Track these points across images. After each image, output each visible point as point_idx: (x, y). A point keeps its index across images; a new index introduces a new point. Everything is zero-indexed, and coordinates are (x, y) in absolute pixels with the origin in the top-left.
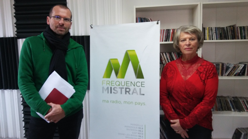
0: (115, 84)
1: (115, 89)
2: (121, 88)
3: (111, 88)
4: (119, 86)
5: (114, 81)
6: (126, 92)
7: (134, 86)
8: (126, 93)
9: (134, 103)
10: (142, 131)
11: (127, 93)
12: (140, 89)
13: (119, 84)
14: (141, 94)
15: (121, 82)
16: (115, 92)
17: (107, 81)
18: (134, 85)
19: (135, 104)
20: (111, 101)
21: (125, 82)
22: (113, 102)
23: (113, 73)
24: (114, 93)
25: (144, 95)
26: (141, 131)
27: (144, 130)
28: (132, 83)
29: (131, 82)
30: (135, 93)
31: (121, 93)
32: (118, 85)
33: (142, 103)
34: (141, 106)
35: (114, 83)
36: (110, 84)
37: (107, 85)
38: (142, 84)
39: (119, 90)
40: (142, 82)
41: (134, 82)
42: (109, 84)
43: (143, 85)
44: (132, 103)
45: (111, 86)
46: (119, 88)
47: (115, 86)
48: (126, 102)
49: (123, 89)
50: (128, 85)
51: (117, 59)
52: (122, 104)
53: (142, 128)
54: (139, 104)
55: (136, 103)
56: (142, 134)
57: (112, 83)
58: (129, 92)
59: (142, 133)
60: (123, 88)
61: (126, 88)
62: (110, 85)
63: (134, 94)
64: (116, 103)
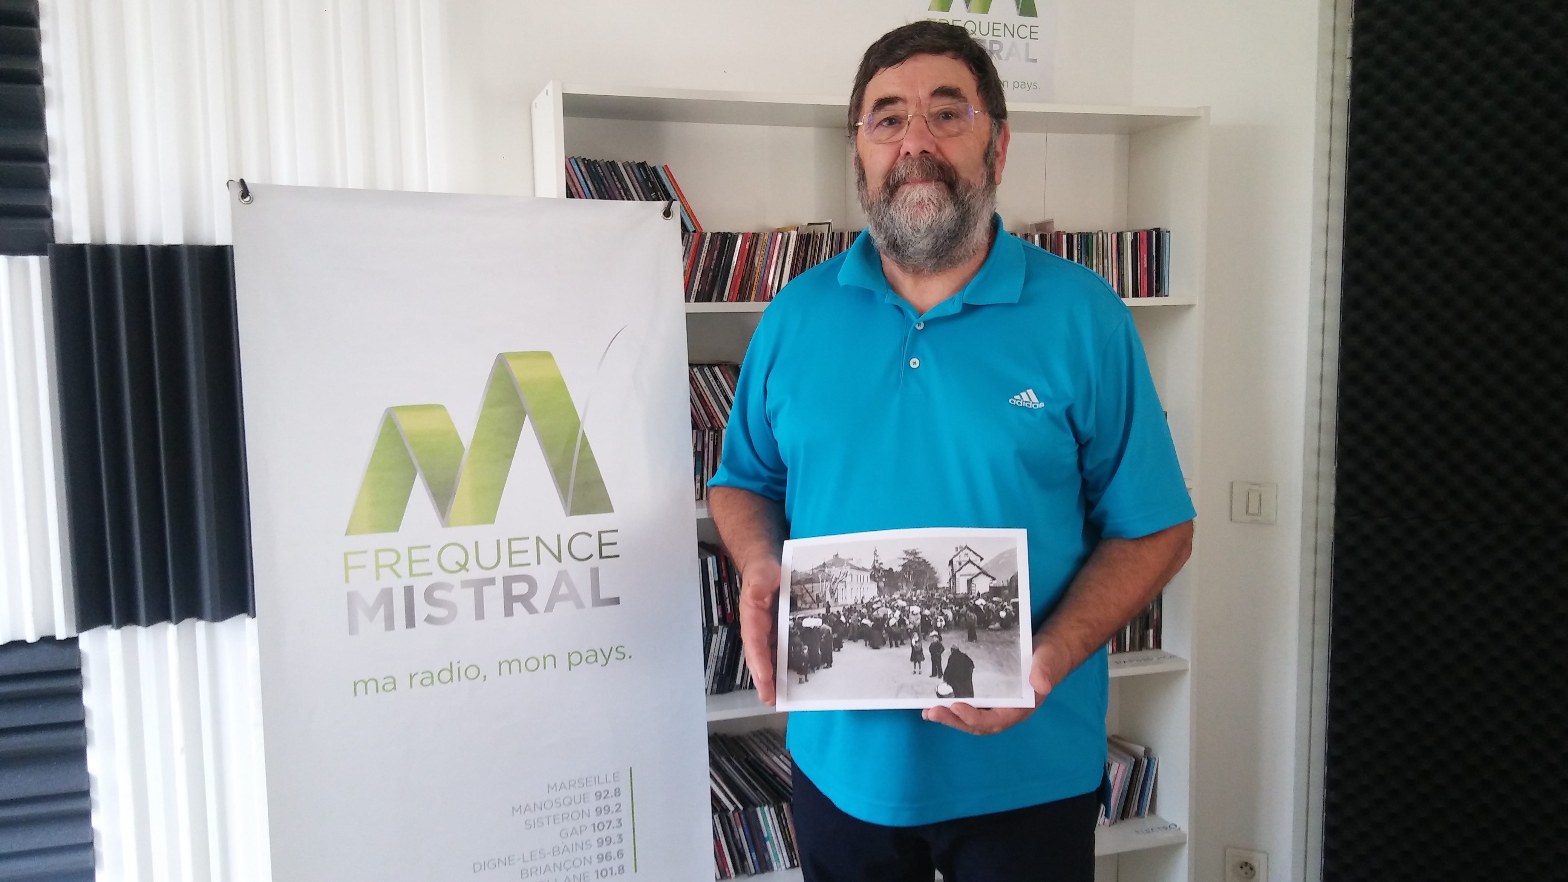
0: (433, 565)
1: (438, 594)
2: (479, 586)
3: (409, 591)
4: (463, 571)
5: (429, 547)
6: (510, 600)
7: (556, 561)
8: (509, 612)
9: (563, 662)
10: (613, 808)
11: (518, 607)
12: (595, 572)
13: (463, 563)
14: (599, 602)
15: (477, 543)
16: (439, 612)
17: (377, 552)
18: (557, 555)
19: (570, 663)
20: (411, 677)
21: (498, 541)
22: (431, 678)
23: (420, 493)
24: (429, 619)
25: (616, 601)
26: (608, 810)
27: (625, 799)
28: (541, 544)
29: (538, 539)
30: (564, 598)
31: (480, 614)
32: (458, 568)
33: (612, 648)
34: (602, 666)
35: (428, 560)
36: (394, 567)
37: (378, 578)
38: (601, 545)
39: (464, 599)
40: (600, 533)
41: (559, 536)
42: (391, 566)
43: (606, 551)
44: (549, 661)
45: (409, 582)
46: (466, 584)
47: (439, 576)
48: (515, 665)
49: (487, 589)
50: (516, 559)
51: (441, 407)
52: (485, 677)
53: (618, 792)
54: (589, 660)
55: (575, 659)
56: (615, 823)
57: (411, 562)
58: (525, 600)
59: (613, 817)
60: (491, 581)
61: (509, 581)
62: (399, 576)
63: (558, 606)
64: (451, 679)
